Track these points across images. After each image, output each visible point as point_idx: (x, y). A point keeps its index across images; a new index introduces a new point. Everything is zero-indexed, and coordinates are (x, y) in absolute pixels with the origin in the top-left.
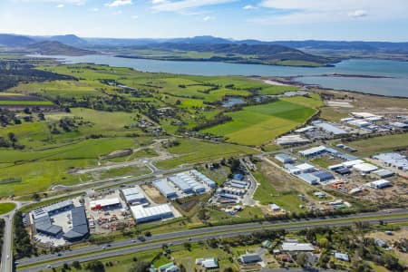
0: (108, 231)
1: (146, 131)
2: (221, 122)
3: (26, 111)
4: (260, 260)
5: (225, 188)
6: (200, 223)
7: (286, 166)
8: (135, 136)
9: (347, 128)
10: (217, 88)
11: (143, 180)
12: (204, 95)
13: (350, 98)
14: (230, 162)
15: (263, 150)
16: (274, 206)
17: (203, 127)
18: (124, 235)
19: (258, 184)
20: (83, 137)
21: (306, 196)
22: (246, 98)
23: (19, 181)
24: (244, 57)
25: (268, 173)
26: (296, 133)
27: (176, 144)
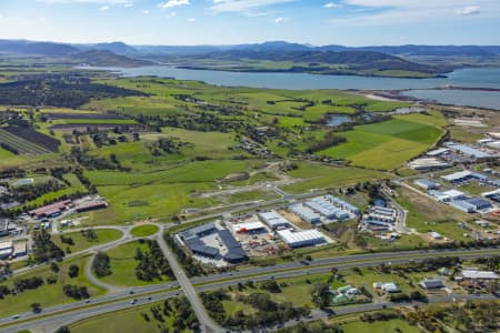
0: (265, 254)
1: (254, 153)
2: (335, 144)
3: (116, 131)
4: (443, 286)
5: (372, 215)
6: (359, 250)
7: (432, 192)
8: (243, 158)
9: (488, 150)
10: (312, 104)
11: (276, 204)
12: (301, 113)
13: (480, 116)
14: (365, 187)
15: (397, 174)
16: (435, 235)
17: (316, 150)
18: (284, 258)
19: (406, 211)
20: (187, 159)
21: (467, 225)
22: (351, 116)
23: (146, 204)
24: (331, 66)
25: (412, 200)
26: (429, 156)
27: (295, 168)
